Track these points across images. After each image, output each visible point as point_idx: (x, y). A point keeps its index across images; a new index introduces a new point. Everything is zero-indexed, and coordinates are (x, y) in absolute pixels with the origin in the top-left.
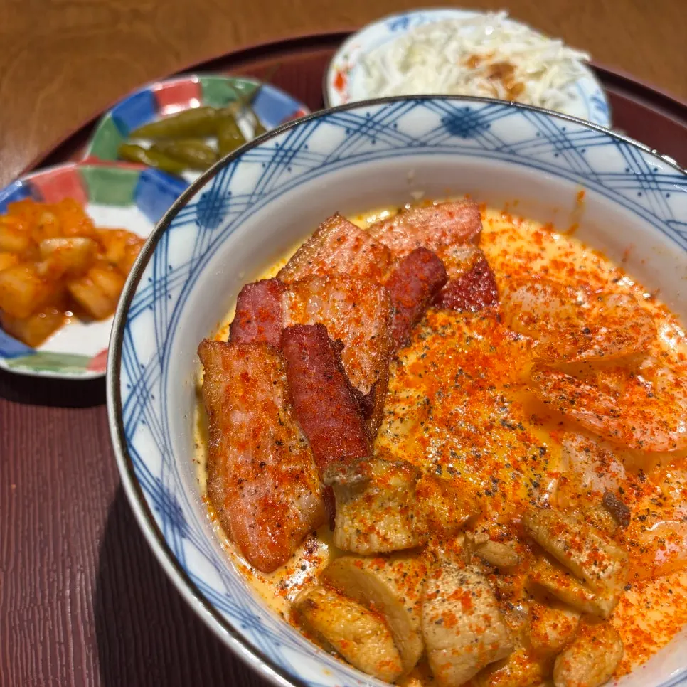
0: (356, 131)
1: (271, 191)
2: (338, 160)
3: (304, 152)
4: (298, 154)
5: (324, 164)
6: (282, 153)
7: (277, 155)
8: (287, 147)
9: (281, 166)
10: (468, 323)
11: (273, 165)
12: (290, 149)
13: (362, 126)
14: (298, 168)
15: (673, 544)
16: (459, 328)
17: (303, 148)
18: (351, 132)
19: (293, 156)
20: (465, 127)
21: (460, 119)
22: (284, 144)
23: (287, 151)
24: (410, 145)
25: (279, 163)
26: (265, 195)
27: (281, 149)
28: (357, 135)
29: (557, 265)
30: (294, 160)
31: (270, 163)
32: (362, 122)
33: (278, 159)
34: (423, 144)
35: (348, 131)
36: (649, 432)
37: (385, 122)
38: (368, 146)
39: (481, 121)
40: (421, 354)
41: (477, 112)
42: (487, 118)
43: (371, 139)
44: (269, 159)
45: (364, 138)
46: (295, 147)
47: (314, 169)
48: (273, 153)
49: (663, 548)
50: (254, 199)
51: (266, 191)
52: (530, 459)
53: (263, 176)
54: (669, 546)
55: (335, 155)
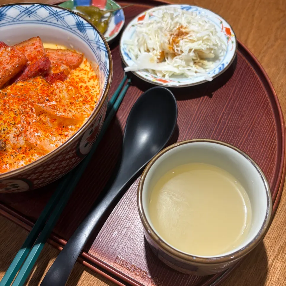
0: (52, 15)
1: (22, 21)
2: (46, 21)
3: (35, 13)
4: (33, 13)
5: (42, 21)
6: (27, 11)
7: (25, 10)
8: (30, 9)
9: (27, 15)
10: (42, 85)
11: (24, 13)
12: (30, 11)
13: (54, 14)
14: (32, 18)
15: (9, 166)
16: (38, 85)
17: (35, 12)
18: (51, 14)
19: (31, 13)
20: (81, 28)
21: (80, 25)
22: (29, 8)
23: (29, 11)
24: (67, 27)
25: (26, 13)
26: (20, 21)
27: (27, 9)
28: (53, 16)
29: (87, 88)
30: (31, 15)
31: (23, 12)
32: (55, 12)
33: (26, 12)
34: (71, 29)
35: (50, 13)
36: (31, 135)
37: (61, 16)
38: (55, 21)
39: (85, 28)
40: (23, 85)
41: (84, 24)
42: (86, 28)
43: (57, 20)
44: (23, 11)
45: (54, 18)
46: (32, 11)
47: (38, 21)
48: (25, 9)
49: (6, 165)
50: (15, 20)
51: (20, 19)
52: (10, 123)
53: (20, 14)
54: (8, 166)
55: (45, 20)
